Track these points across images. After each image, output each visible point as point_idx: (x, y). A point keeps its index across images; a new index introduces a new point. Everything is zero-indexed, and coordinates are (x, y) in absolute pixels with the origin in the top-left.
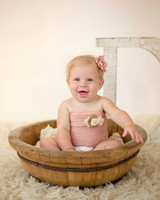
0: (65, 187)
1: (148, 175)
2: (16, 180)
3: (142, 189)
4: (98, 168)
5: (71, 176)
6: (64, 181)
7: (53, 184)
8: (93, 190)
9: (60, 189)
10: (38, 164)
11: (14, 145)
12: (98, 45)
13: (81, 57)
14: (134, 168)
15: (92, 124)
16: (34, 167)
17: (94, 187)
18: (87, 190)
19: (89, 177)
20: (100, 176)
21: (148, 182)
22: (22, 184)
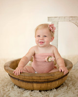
0: (32, 91)
1: (73, 84)
2: (8, 87)
3: (70, 92)
4: (48, 81)
5: (35, 85)
6: (32, 88)
7: (26, 89)
8: (46, 92)
9: (29, 92)
10: (19, 80)
11: (7, 70)
12: (49, 20)
13: (42, 25)
14: (66, 81)
15: (49, 60)
16: (17, 81)
17: (46, 91)
18: (43, 92)
19: (44, 86)
20: (49, 85)
21: (73, 88)
22: (11, 89)
